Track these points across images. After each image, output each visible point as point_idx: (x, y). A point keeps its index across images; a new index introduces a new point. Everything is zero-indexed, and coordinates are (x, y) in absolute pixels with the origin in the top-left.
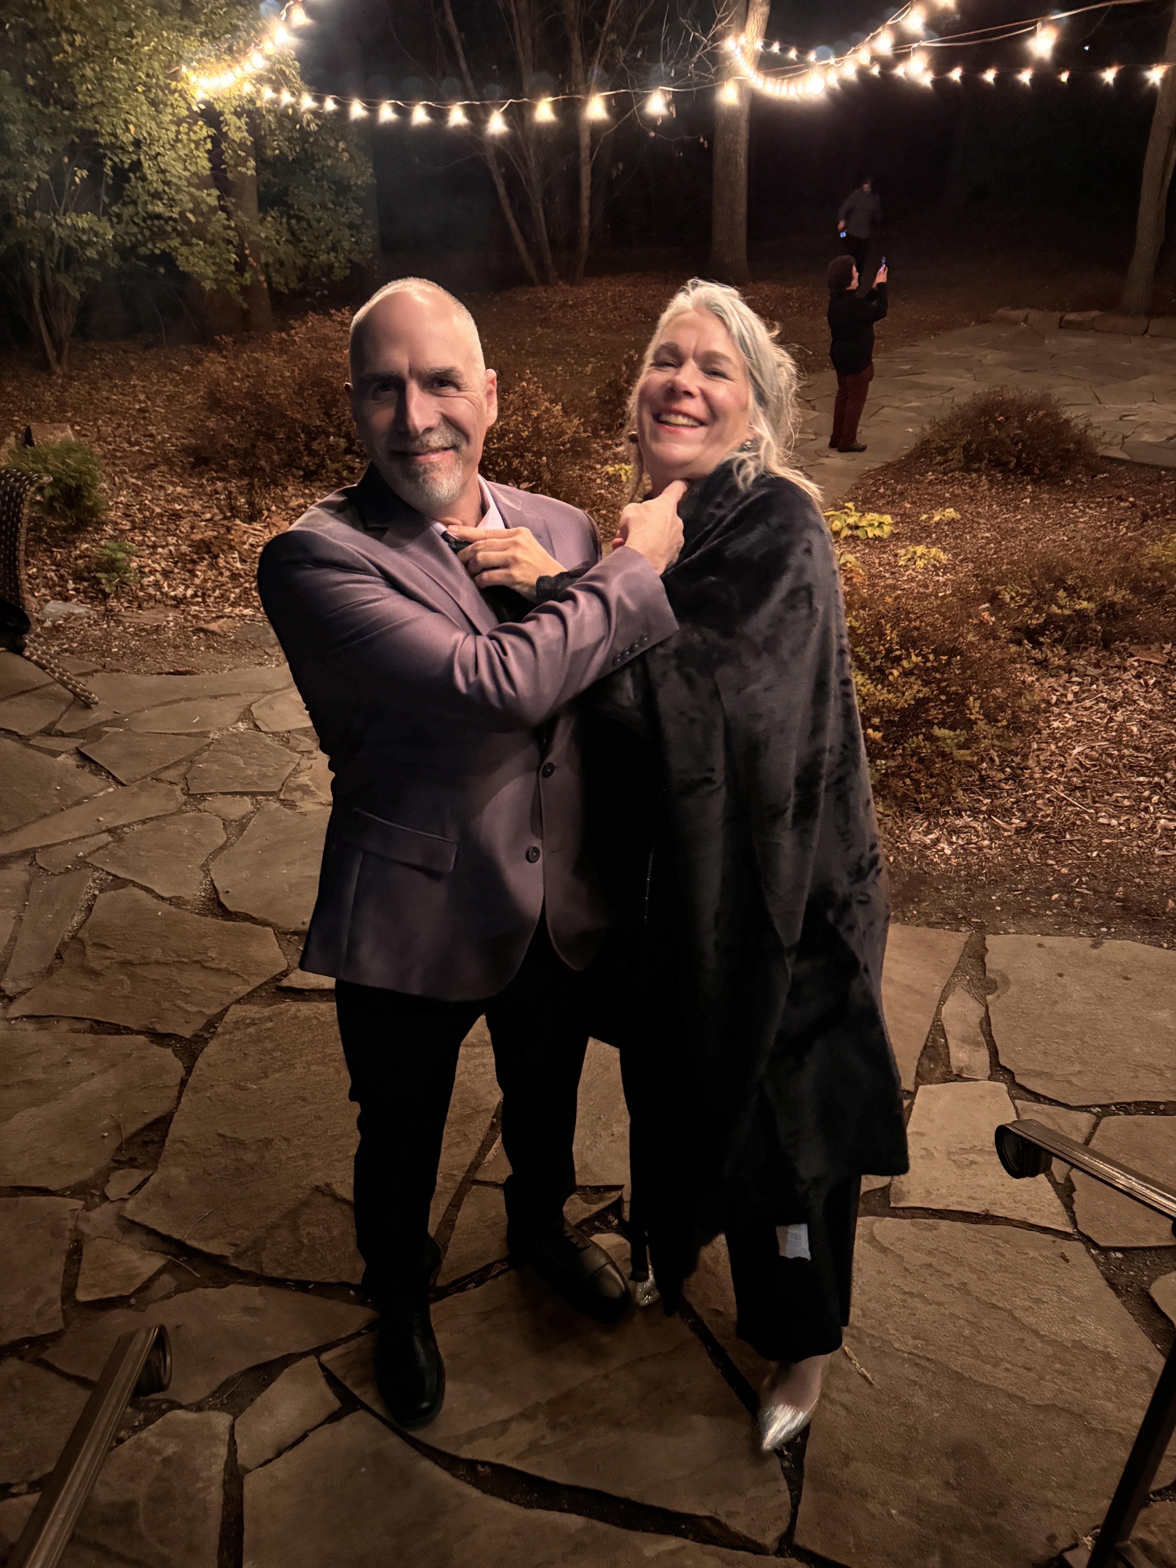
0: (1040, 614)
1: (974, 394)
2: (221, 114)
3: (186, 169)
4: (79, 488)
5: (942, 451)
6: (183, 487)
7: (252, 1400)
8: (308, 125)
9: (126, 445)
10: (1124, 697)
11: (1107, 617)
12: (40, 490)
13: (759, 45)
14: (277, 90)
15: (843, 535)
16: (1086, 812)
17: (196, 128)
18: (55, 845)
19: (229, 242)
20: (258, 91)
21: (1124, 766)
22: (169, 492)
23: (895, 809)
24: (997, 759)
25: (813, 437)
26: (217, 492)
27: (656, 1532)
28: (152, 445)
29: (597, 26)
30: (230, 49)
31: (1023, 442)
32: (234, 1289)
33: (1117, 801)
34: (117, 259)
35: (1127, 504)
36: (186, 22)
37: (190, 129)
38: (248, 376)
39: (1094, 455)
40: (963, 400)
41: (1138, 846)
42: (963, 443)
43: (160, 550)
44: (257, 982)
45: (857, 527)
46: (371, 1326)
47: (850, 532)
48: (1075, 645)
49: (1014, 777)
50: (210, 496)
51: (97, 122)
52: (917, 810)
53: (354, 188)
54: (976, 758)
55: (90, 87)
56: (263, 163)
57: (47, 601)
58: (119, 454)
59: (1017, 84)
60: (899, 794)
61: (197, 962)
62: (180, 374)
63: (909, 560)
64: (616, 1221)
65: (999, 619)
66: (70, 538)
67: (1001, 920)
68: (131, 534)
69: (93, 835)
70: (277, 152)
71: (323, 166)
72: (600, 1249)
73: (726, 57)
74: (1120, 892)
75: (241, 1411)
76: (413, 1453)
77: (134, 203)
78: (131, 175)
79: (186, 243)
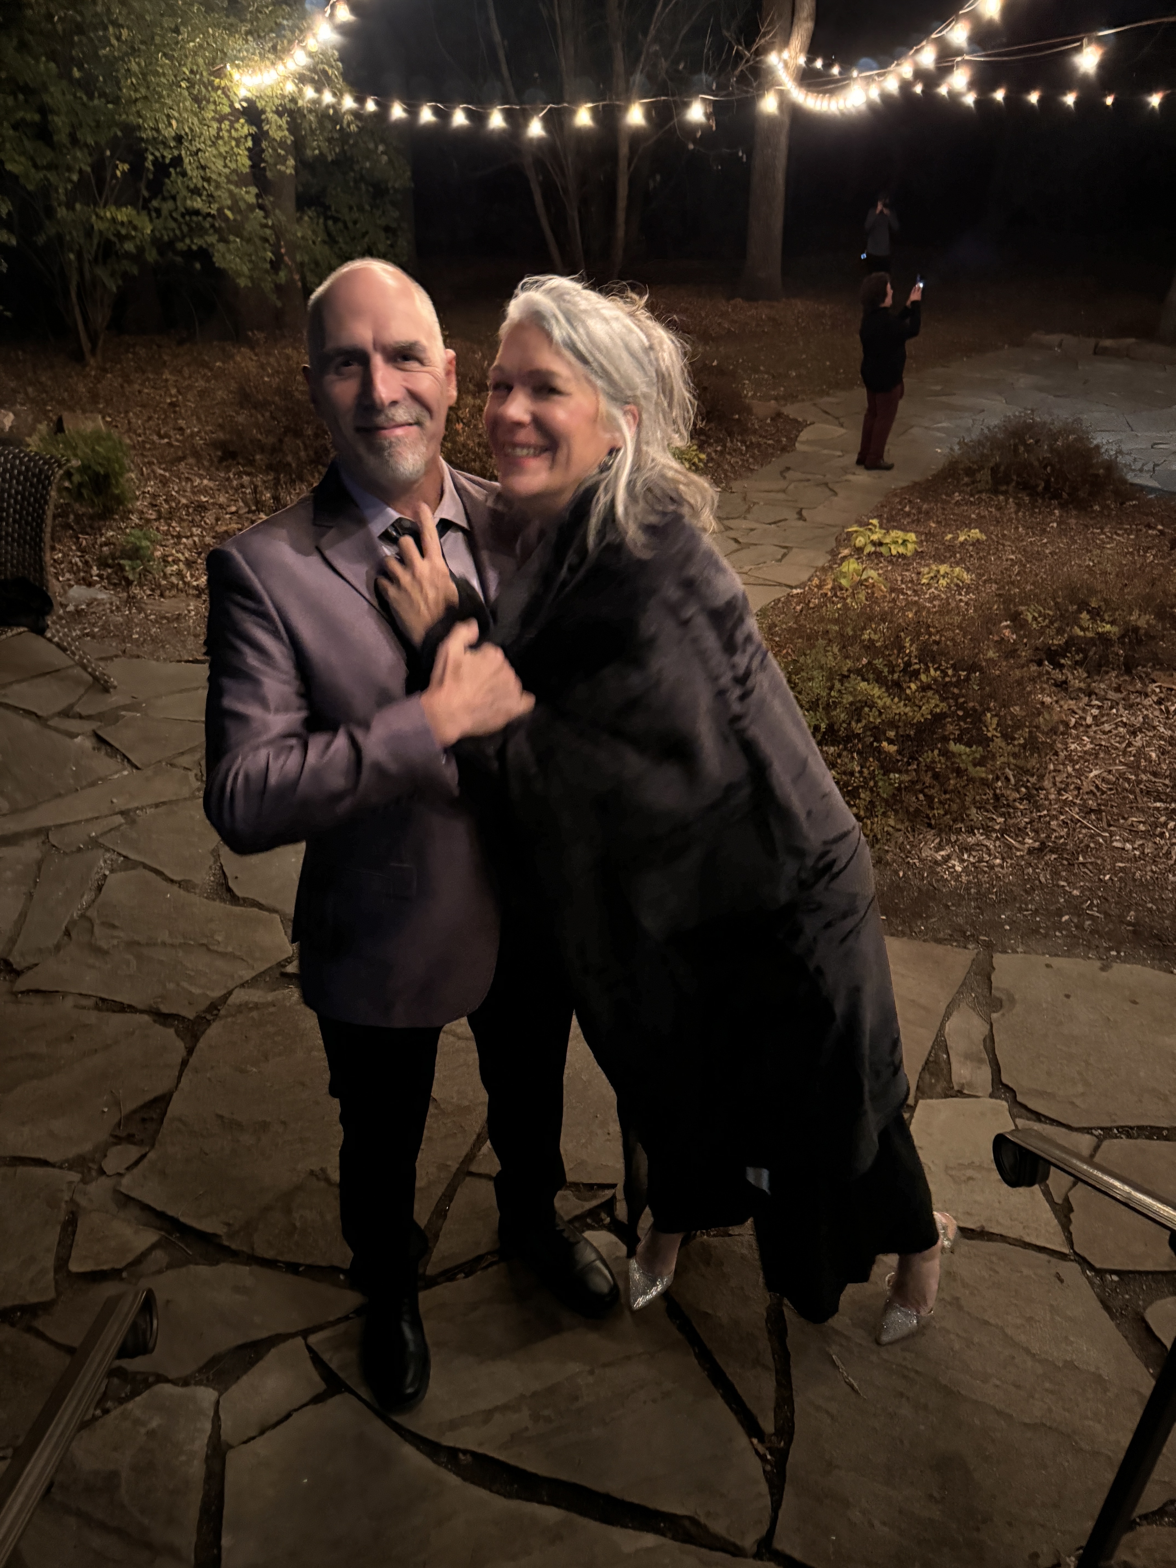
0: (1062, 635)
1: (1005, 416)
2: (263, 112)
3: (226, 166)
4: (107, 476)
5: (970, 472)
6: (210, 479)
7: (238, 1378)
8: (349, 125)
9: (155, 438)
10: (1144, 723)
11: (1130, 642)
12: (68, 475)
13: (802, 60)
14: (318, 90)
15: (866, 551)
16: (1100, 835)
17: (237, 126)
18: (68, 824)
19: (266, 240)
20: (300, 91)
21: (1141, 791)
22: (196, 484)
23: (907, 824)
24: (1011, 777)
25: (839, 453)
26: (243, 486)
27: (634, 1528)
28: (181, 438)
29: (640, 36)
30: (274, 48)
31: (1053, 466)
32: (226, 1268)
33: (1132, 825)
34: (154, 252)
35: (1154, 532)
36: (232, 20)
37: (232, 126)
38: (278, 372)
39: (1124, 482)
40: (994, 422)
41: (1152, 871)
42: (991, 464)
43: (184, 540)
44: (262, 967)
45: (881, 544)
46: (358, 1311)
47: (873, 549)
48: (1097, 668)
49: (1029, 797)
50: (236, 490)
51: (140, 116)
52: (930, 826)
53: (391, 191)
54: (991, 777)
55: (134, 81)
56: (303, 164)
57: (71, 586)
58: (148, 446)
59: (1063, 106)
60: (911, 809)
61: (203, 945)
62: (211, 370)
63: (932, 578)
64: (608, 1220)
65: (1020, 637)
66: (96, 525)
67: (1010, 939)
68: (156, 524)
69: (106, 816)
70: (317, 152)
71: (362, 168)
72: (592, 1245)
73: (770, 71)
74: (1131, 916)
75: (226, 1389)
76: (395, 1437)
77: (174, 198)
78: (172, 170)
79: (223, 240)
